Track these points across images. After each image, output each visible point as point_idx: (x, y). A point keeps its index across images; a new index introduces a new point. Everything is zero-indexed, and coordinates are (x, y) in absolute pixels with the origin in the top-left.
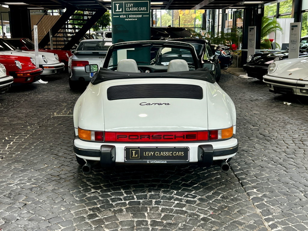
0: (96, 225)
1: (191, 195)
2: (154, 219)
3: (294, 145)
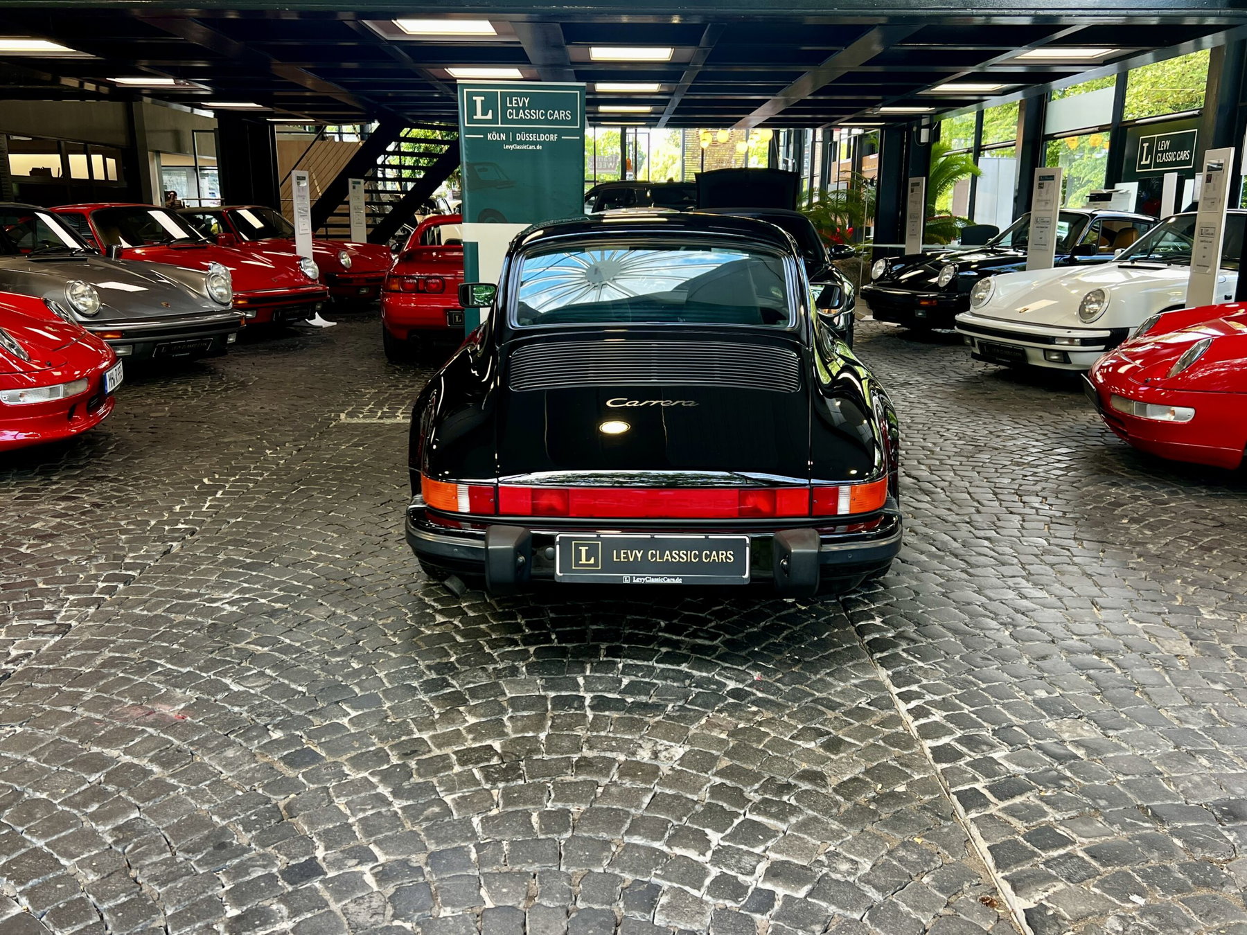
0: (443, 707)
1: (707, 631)
2: (601, 691)
3: (997, 503)
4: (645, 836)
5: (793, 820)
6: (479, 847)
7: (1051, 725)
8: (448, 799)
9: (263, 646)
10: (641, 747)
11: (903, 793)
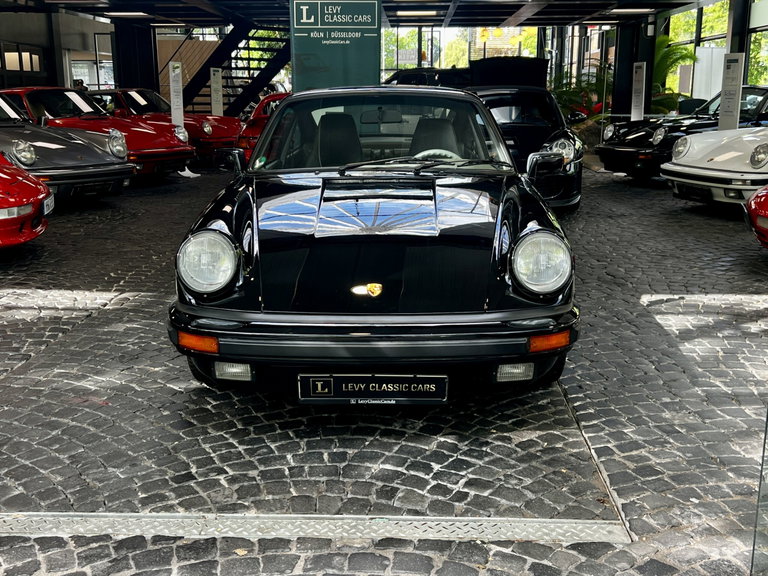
4: (393, 465)
5: (487, 459)
6: (290, 469)
7: (667, 416)
8: (273, 446)
9: (155, 367)
11: (560, 448)
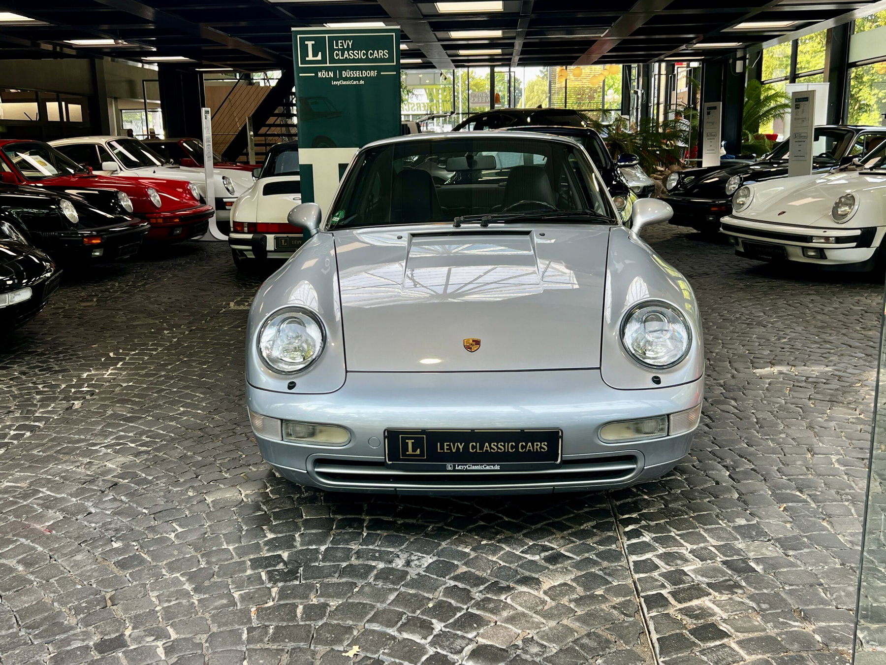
0: (250, 526)
2: (379, 515)
4: (381, 623)
5: (505, 614)
6: (250, 630)
7: (740, 546)
8: (236, 595)
9: (123, 479)
10: (398, 556)
11: (601, 596)
